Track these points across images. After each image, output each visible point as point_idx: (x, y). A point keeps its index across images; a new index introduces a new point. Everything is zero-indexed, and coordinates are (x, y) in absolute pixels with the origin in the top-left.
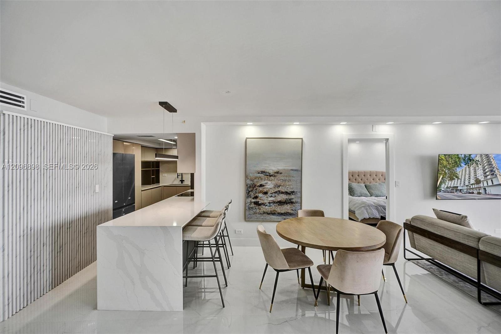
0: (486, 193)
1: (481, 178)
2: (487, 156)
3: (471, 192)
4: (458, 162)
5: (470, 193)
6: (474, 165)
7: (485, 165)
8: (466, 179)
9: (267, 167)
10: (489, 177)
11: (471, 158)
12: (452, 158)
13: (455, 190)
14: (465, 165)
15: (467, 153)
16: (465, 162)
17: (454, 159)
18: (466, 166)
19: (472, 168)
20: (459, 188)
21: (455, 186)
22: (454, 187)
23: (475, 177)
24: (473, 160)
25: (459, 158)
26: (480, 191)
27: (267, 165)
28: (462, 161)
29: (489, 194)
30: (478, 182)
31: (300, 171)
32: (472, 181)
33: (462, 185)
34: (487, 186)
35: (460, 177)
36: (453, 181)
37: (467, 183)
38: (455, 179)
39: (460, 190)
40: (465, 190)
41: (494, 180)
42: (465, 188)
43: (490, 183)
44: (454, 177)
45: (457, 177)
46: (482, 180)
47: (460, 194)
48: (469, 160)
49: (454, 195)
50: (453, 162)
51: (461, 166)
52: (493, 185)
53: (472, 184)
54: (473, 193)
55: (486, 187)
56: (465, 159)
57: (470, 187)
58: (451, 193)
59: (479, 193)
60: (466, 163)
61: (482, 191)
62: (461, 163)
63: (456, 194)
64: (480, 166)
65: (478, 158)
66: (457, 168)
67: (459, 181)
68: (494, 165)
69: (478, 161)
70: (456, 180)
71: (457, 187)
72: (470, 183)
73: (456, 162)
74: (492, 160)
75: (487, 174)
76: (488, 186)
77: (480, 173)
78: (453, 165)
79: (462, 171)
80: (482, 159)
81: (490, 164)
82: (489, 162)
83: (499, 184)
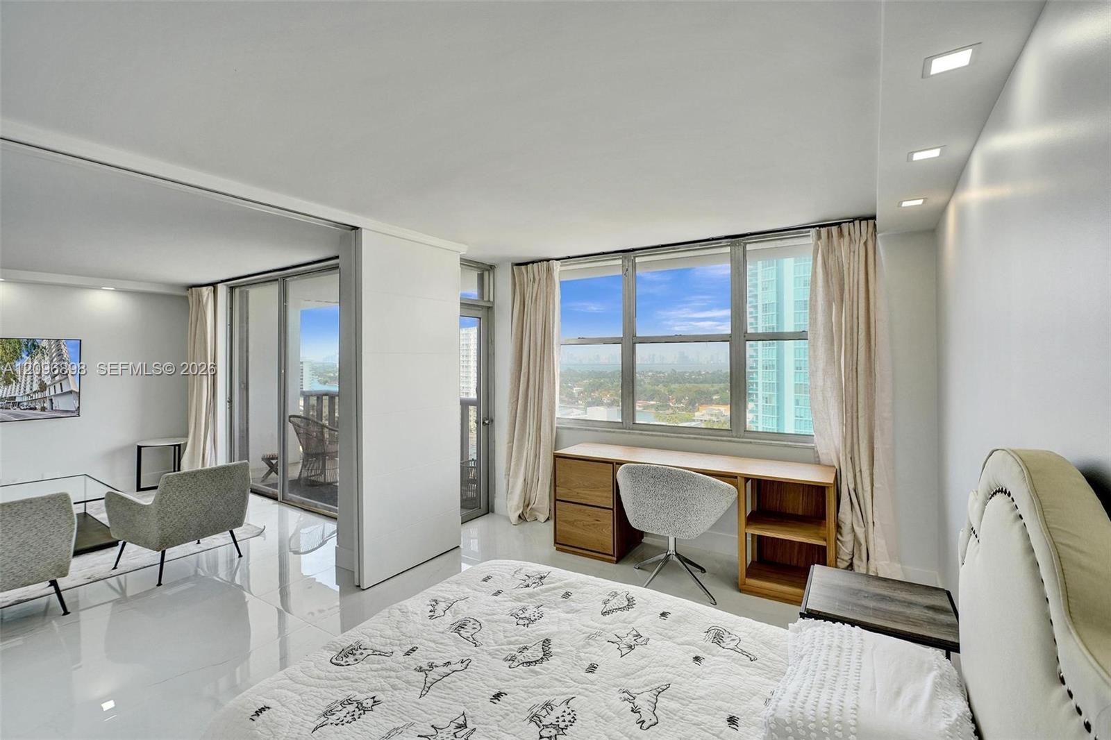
0: (52, 409)
1: (48, 380)
2: (58, 340)
3: (32, 406)
4: (18, 351)
5: (31, 409)
6: (40, 355)
7: (54, 355)
8: (28, 383)
10: (58, 379)
11: (35, 343)
12: (10, 344)
13: (11, 404)
14: (28, 355)
15: (31, 336)
16: (27, 351)
17: (13, 345)
18: (28, 358)
19: (36, 362)
20: (17, 400)
21: (12, 395)
22: (10, 397)
23: (39, 378)
24: (39, 347)
25: (19, 343)
26: (45, 405)
28: (24, 348)
29: (56, 410)
30: (43, 387)
32: (36, 387)
33: (21, 395)
34: (54, 396)
35: (19, 379)
36: (10, 386)
37: (28, 391)
38: (12, 383)
39: (19, 403)
40: (25, 404)
41: (63, 383)
42: (25, 399)
43: (59, 391)
44: (12, 380)
45: (15, 379)
46: (48, 383)
47: (18, 411)
48: (32, 346)
49: (10, 414)
50: (12, 350)
51: (22, 358)
52: (63, 394)
53: (35, 392)
54: (35, 409)
55: (53, 398)
56: (27, 345)
57: (32, 397)
58: (6, 409)
59: (43, 409)
60: (29, 353)
61: (47, 405)
62: (22, 353)
63: (12, 411)
64: (47, 358)
65: (44, 343)
66: (16, 362)
67: (18, 385)
68: (65, 356)
69: (45, 348)
70: (14, 384)
71: (15, 397)
72: (31, 389)
73: (15, 351)
74: (63, 346)
76: (56, 395)
78: (12, 356)
79: (23, 365)
80: (50, 345)
81: (60, 355)
82: (59, 349)
83: (71, 392)
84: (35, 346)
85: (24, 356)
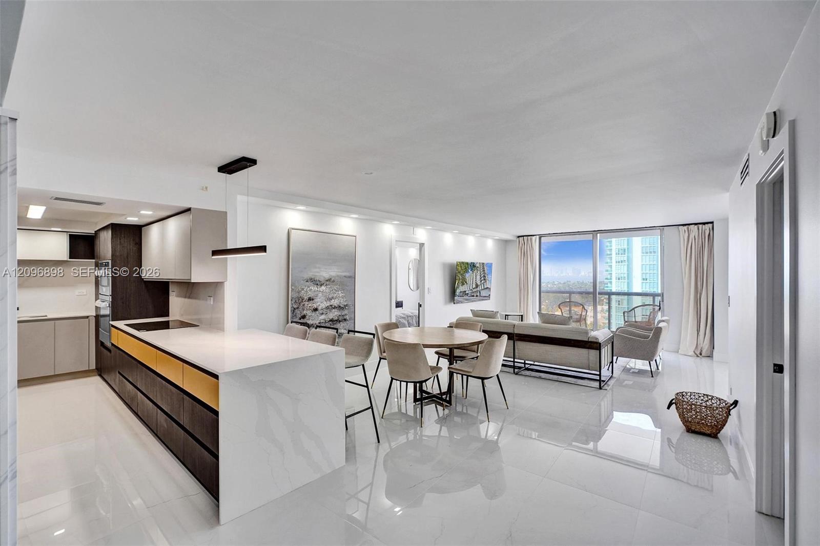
0: (480, 296)
1: (479, 283)
2: (483, 264)
5: (472, 296)
6: (476, 271)
7: (481, 271)
8: (471, 284)
9: (318, 272)
10: (482, 282)
12: (464, 264)
13: (464, 294)
14: (471, 271)
15: (473, 261)
16: (471, 269)
17: (465, 266)
19: (474, 274)
20: (467, 292)
21: (465, 290)
23: (476, 282)
24: (476, 267)
25: (468, 265)
27: (317, 270)
28: (469, 267)
29: (482, 296)
30: (477, 286)
31: (353, 278)
32: (474, 286)
33: (468, 290)
34: (481, 290)
35: (468, 282)
36: (464, 286)
37: (471, 288)
39: (468, 294)
40: (470, 294)
41: (485, 284)
42: (470, 292)
43: (483, 288)
44: (464, 283)
45: (466, 282)
46: (479, 284)
47: (467, 297)
48: (473, 266)
49: (464, 299)
50: (464, 268)
53: (474, 288)
54: (473, 296)
56: (471, 266)
57: (473, 291)
58: (462, 297)
59: (477, 296)
61: (478, 294)
63: (465, 297)
64: (479, 272)
65: (478, 265)
66: (466, 274)
69: (478, 267)
70: (466, 285)
73: (466, 268)
74: (485, 266)
75: (482, 279)
77: (478, 277)
78: (465, 271)
79: (469, 276)
80: (480, 266)
81: (484, 271)
82: (483, 268)
83: (487, 288)
84: (474, 266)
85: (469, 271)
